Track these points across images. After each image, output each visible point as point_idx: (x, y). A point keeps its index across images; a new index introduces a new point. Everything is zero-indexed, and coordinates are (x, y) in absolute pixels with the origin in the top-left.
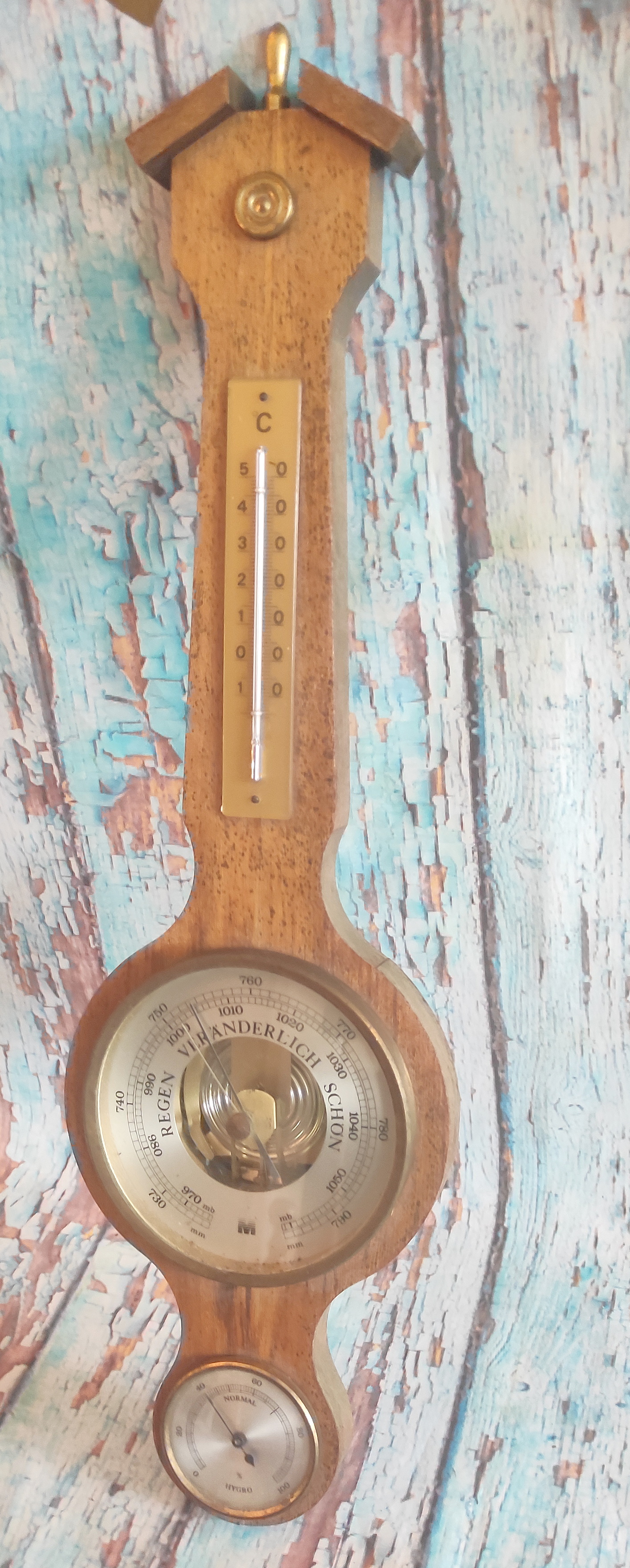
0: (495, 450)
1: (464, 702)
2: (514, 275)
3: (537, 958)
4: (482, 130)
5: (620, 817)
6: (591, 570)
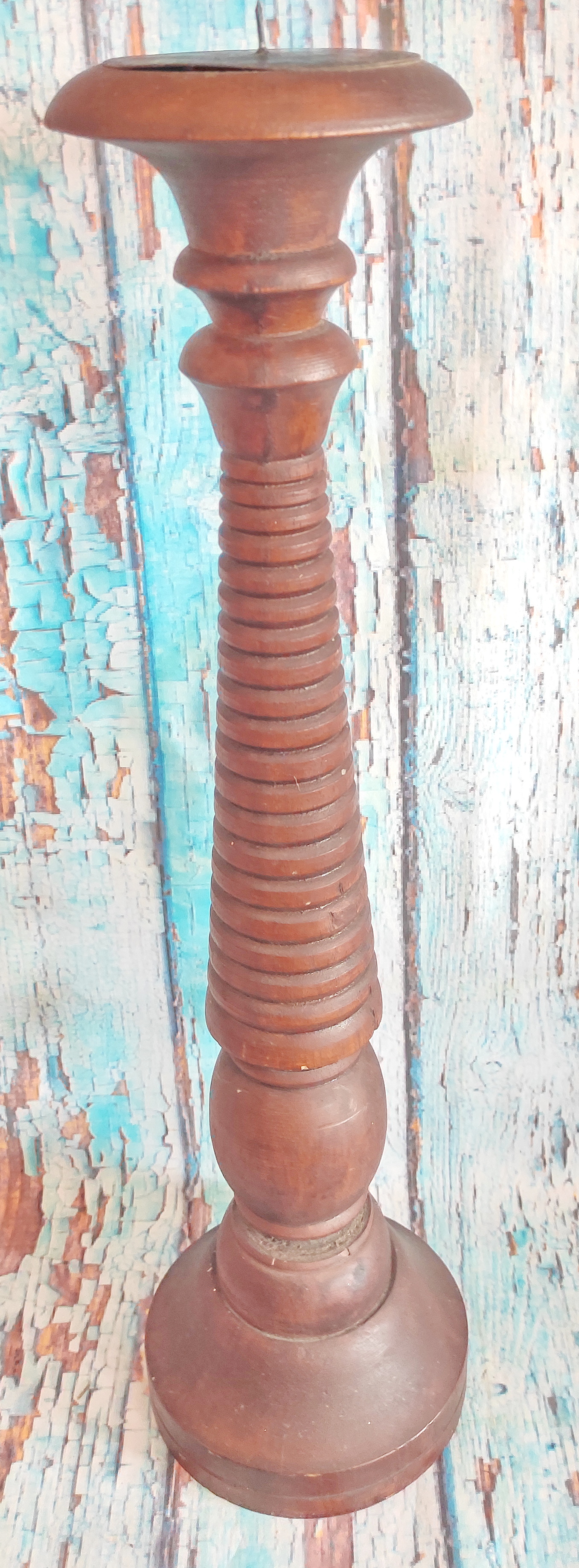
0: (441, 368)
1: (396, 637)
2: (469, 188)
3: (463, 908)
4: (442, 38)
5: (556, 751)
6: (539, 495)
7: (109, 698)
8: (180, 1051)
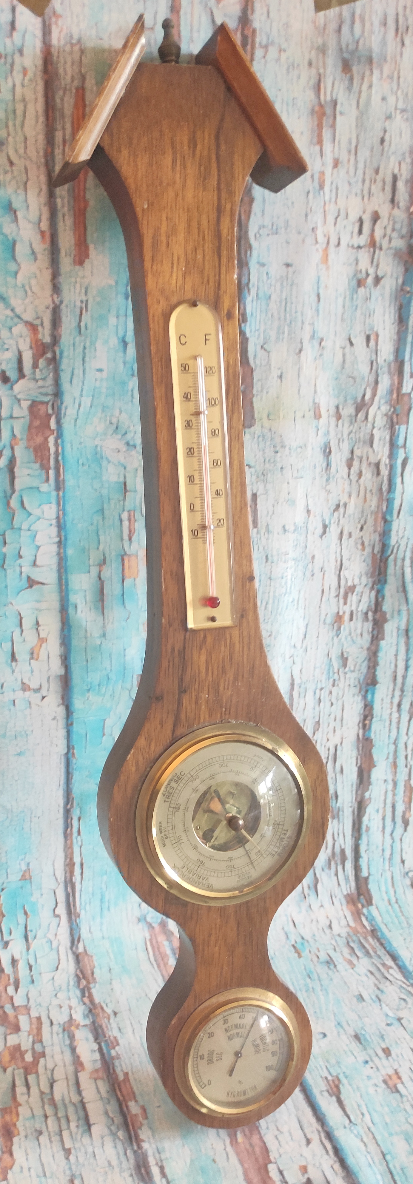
0: (263, 351)
2: (286, 229)
5: (320, 607)
6: (317, 434)
7: (34, 587)
8: (69, 842)
